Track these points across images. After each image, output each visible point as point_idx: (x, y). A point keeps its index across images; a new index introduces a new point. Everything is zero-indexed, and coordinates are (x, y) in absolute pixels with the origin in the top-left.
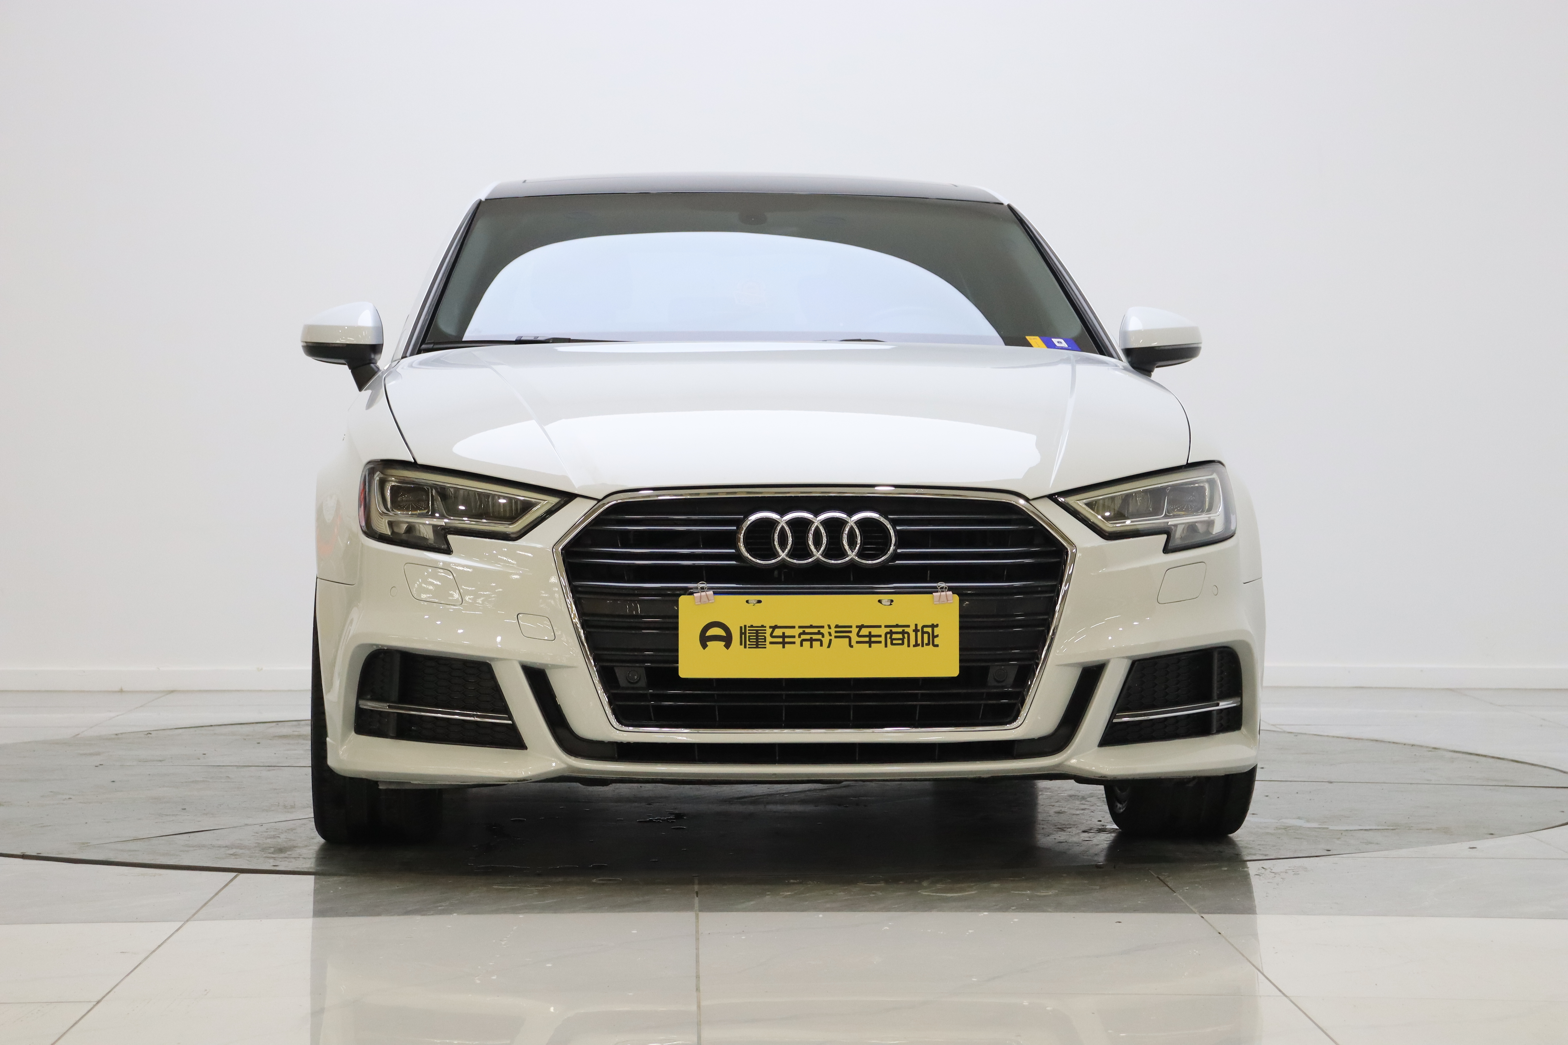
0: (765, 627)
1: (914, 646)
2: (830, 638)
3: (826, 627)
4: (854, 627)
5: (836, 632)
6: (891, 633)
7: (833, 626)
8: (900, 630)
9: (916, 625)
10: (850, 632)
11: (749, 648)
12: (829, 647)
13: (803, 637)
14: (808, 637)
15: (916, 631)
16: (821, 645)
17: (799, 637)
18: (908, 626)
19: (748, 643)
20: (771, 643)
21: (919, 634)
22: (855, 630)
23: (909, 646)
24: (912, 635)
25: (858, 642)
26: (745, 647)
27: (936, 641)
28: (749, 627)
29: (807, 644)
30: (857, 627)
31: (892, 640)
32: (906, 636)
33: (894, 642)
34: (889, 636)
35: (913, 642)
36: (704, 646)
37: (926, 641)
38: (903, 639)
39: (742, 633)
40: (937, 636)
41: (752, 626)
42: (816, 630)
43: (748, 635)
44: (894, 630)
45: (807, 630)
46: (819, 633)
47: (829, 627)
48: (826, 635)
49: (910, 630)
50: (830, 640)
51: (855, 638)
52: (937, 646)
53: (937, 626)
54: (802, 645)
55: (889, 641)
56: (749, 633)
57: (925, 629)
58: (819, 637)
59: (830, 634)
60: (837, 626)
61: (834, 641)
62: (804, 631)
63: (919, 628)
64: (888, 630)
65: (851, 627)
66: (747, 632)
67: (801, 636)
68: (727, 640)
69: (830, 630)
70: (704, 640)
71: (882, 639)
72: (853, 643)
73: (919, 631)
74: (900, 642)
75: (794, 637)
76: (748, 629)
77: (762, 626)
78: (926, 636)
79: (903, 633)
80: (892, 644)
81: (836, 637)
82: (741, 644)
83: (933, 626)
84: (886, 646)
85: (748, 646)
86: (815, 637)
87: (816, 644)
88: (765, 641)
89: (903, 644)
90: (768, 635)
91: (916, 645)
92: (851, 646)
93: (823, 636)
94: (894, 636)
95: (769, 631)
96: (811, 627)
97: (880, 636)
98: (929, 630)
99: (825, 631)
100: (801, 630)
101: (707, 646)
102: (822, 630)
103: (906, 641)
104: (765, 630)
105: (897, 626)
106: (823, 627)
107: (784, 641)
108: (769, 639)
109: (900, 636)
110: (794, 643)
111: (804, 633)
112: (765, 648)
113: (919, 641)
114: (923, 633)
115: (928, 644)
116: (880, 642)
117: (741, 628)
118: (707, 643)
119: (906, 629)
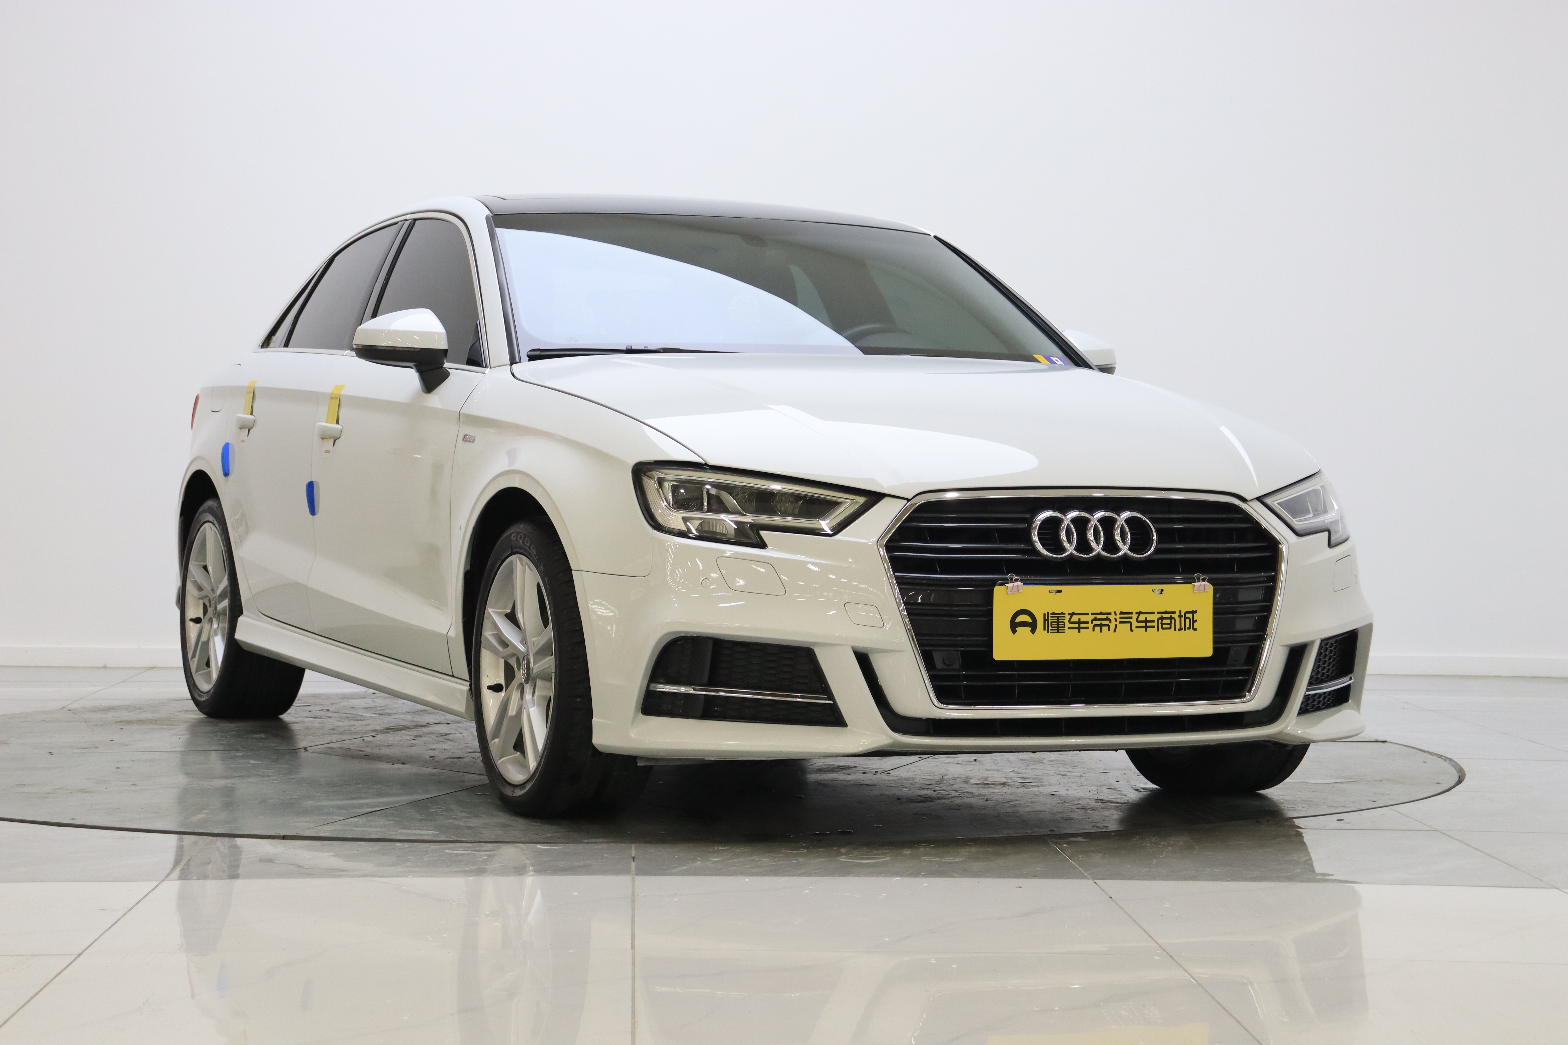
0: (1065, 614)
1: (1179, 630)
2: (1116, 623)
3: (1113, 614)
4: (1134, 613)
5: (1121, 618)
6: (1162, 618)
7: (1118, 613)
8: (1168, 615)
9: (1180, 612)
10: (1131, 618)
11: (1051, 632)
12: (1115, 631)
13: (1095, 622)
14: (1098, 622)
15: (1180, 616)
16: (1109, 630)
17: (1092, 623)
18: (1174, 613)
19: (1050, 628)
20: (1069, 628)
21: (1183, 619)
22: (1135, 616)
23: (1175, 630)
24: (1178, 620)
25: (1137, 627)
26: (1048, 632)
27: (1196, 625)
28: (1051, 614)
29: (1098, 629)
30: (1136, 613)
31: (1163, 624)
32: (1173, 621)
33: (1164, 626)
34: (1160, 621)
35: (1178, 627)
36: (1014, 631)
37: (1188, 626)
38: (1170, 624)
39: (1046, 620)
40: (1196, 621)
41: (1053, 613)
42: (1104, 617)
43: (1050, 621)
44: (1165, 616)
45: (1098, 617)
46: (1107, 619)
47: (1116, 614)
48: (1113, 620)
49: (1176, 616)
50: (1116, 625)
51: (1135, 624)
52: (1196, 630)
53: (1196, 612)
54: (1094, 630)
55: (1160, 625)
56: (1051, 619)
57: (1188, 615)
58: (1107, 622)
59: (1116, 620)
60: (1121, 613)
61: (1119, 625)
62: (1095, 617)
63: (1183, 614)
64: (1159, 616)
65: (1131, 613)
66: (1050, 618)
67: (1094, 622)
68: (1033, 626)
69: (1115, 617)
70: (1014, 626)
71: (1155, 624)
72: (1134, 628)
73: (1182, 616)
74: (1168, 626)
75: (1087, 622)
76: (1050, 615)
77: (1062, 613)
78: (1187, 621)
79: (1171, 618)
80: (1163, 628)
81: (1121, 622)
82: (1044, 629)
83: (1193, 612)
84: (1158, 630)
85: (1050, 631)
86: (1104, 622)
87: (1105, 629)
88: (1064, 627)
89: (1170, 628)
90: (1066, 621)
91: (1181, 629)
92: (1132, 630)
93: (1110, 622)
94: (1165, 621)
95: (1067, 617)
96: (1101, 613)
97: (1153, 621)
98: (1190, 615)
99: (1112, 617)
100: (1093, 617)
101: (1017, 631)
102: (1110, 617)
103: (1173, 625)
104: (1065, 617)
105: (1166, 612)
106: (1110, 614)
107: (1080, 626)
108: (1068, 625)
109: (1168, 621)
110: (1087, 628)
111: (1095, 619)
112: (1064, 632)
113: (1183, 626)
114: (1186, 618)
115: (1189, 628)
116: (1153, 627)
117: (1044, 615)
118: (1017, 629)
119: (1173, 615)
